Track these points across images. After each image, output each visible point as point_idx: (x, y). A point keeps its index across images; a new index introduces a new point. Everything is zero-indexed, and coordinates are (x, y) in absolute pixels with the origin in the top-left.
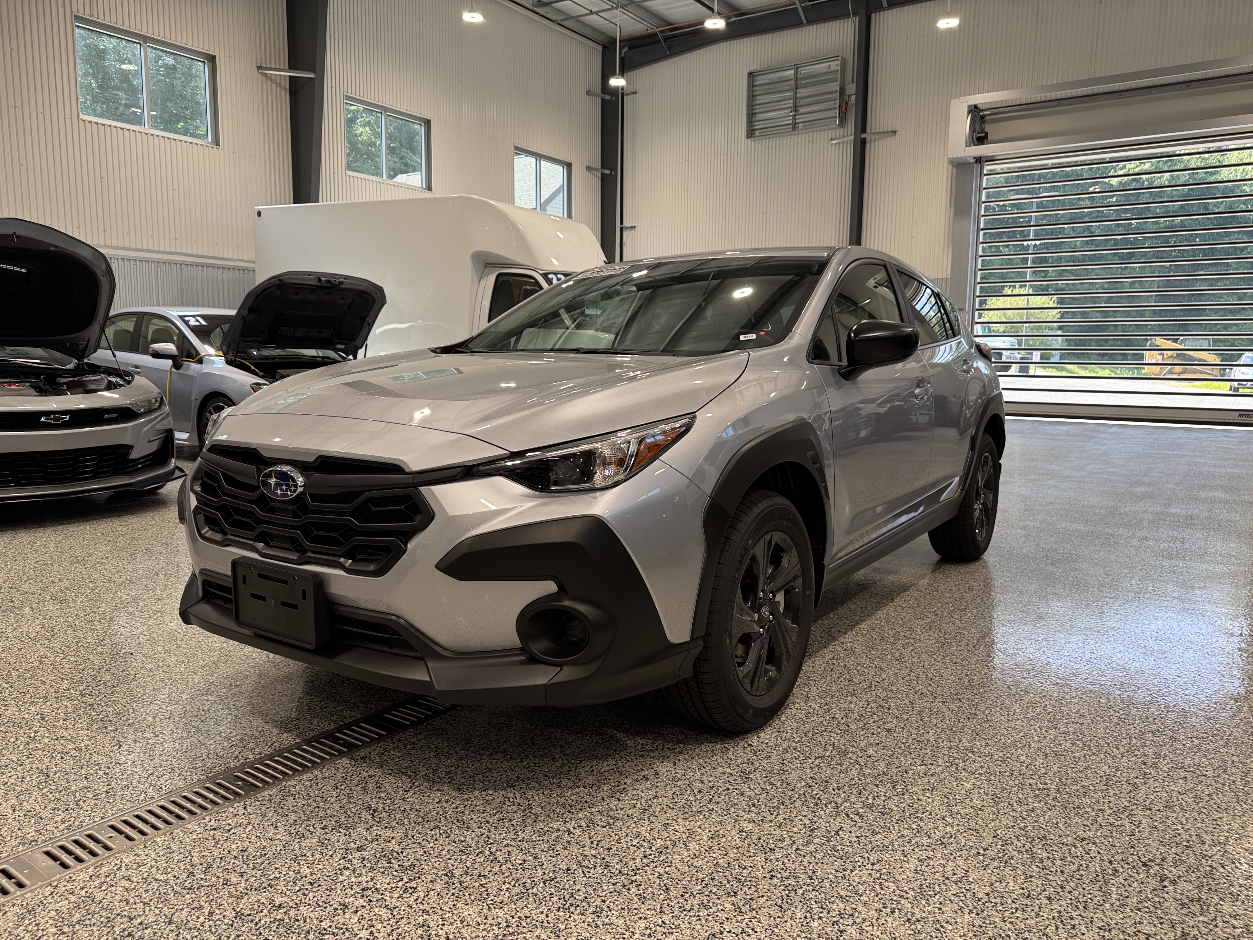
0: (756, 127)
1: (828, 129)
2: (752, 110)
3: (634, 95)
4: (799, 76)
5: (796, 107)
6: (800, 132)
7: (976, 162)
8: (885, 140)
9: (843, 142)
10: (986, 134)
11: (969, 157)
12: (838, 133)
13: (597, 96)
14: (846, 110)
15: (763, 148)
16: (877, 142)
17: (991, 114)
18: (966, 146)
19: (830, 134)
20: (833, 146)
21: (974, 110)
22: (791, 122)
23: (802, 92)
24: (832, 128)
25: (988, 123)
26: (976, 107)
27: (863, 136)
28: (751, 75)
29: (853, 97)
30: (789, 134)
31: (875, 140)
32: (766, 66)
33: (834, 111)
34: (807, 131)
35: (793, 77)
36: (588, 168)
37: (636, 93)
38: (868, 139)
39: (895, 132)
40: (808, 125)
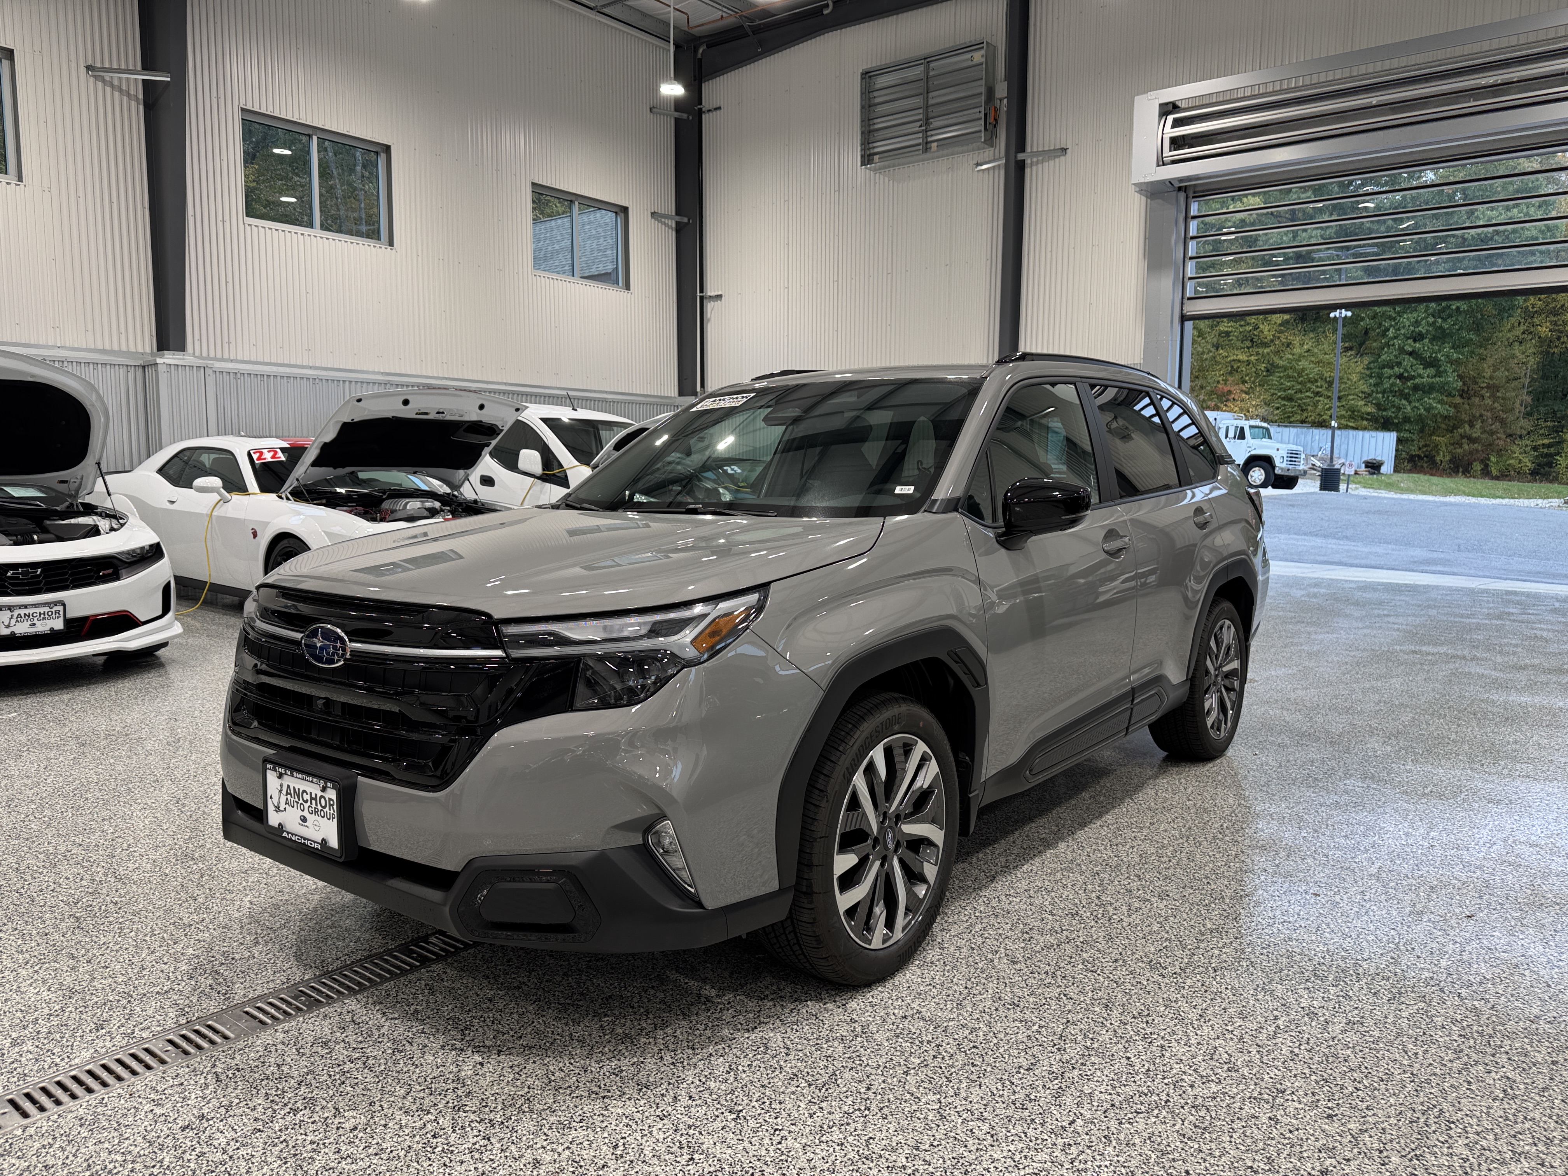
0: (876, 150)
1: (972, 150)
2: (869, 125)
3: (718, 112)
4: (931, 73)
5: (927, 119)
6: (937, 155)
7: (1178, 191)
11: (1165, 181)
12: (986, 154)
13: (668, 116)
14: (994, 120)
18: (1158, 165)
19: (976, 156)
22: (920, 141)
23: (936, 97)
24: (979, 149)
26: (1173, 105)
27: (1021, 156)
28: (867, 76)
29: (1005, 101)
30: (921, 158)
31: (1037, 163)
32: (884, 63)
33: (978, 123)
34: (945, 152)
35: (922, 75)
36: (653, 214)
37: (720, 108)
38: (1028, 161)
39: (1064, 150)
40: (944, 144)
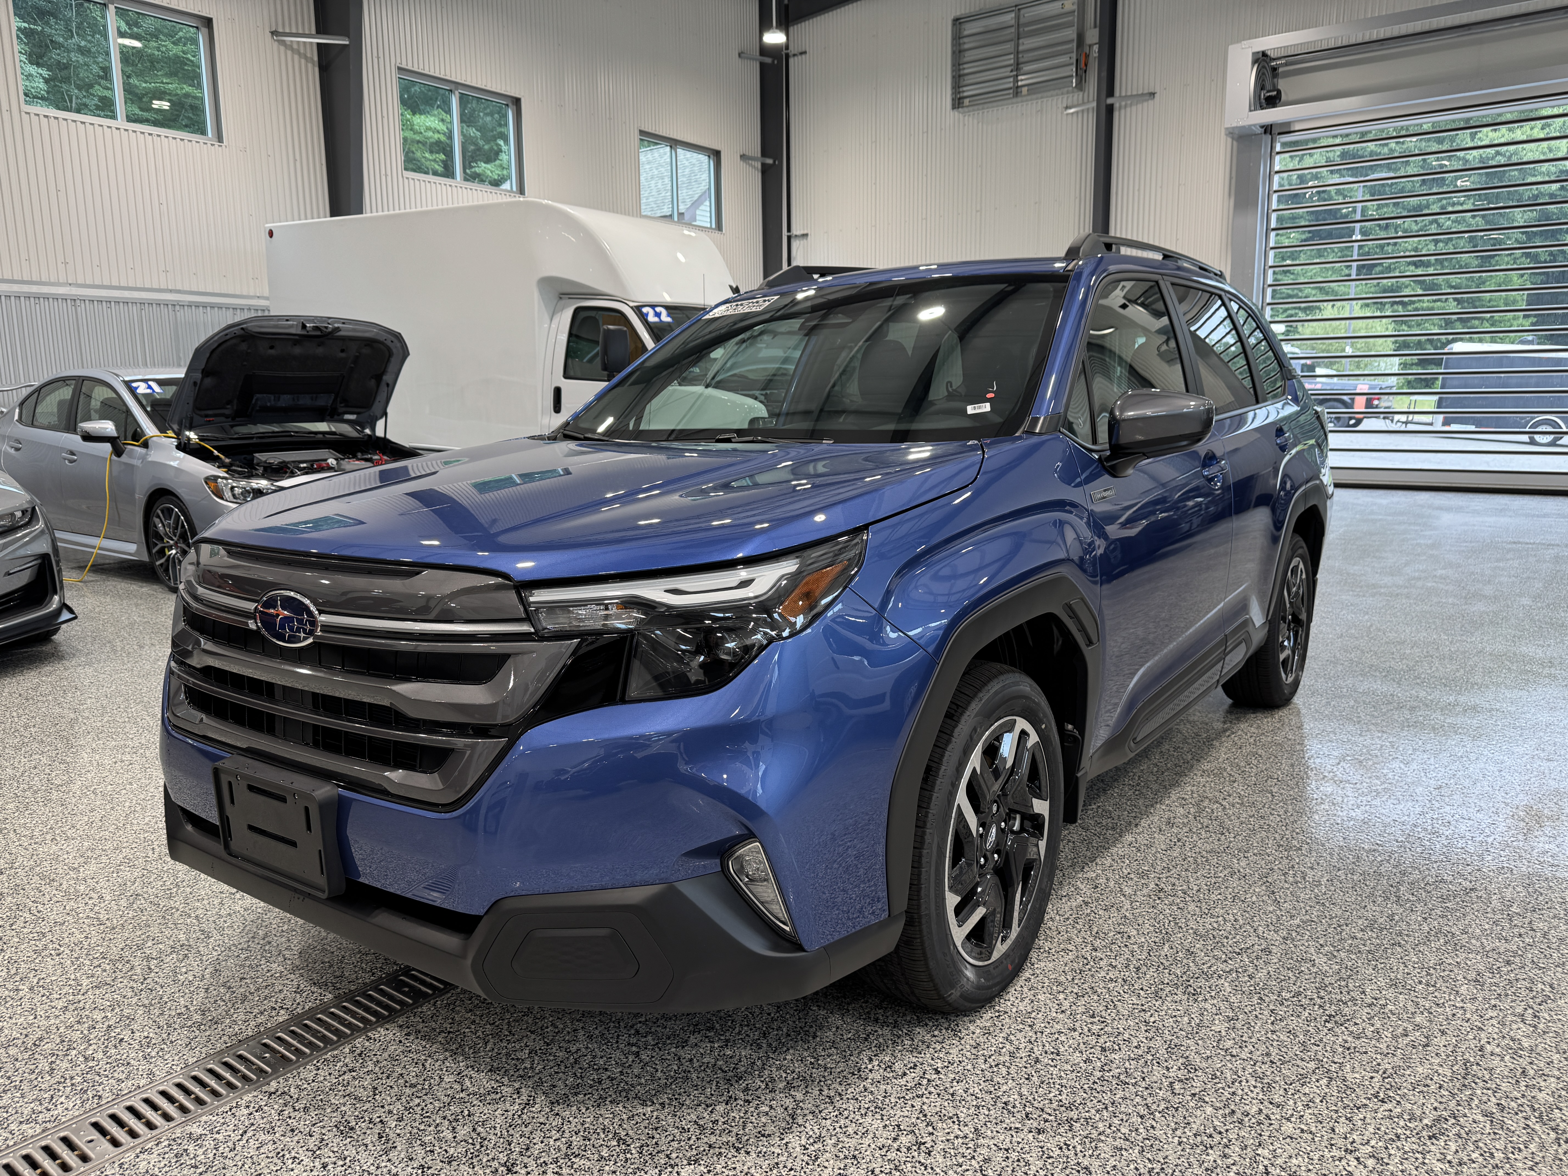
0: (966, 94)
1: (1062, 94)
2: (960, 70)
3: (804, 56)
4: (1022, 21)
5: (1018, 64)
6: (1025, 99)
7: (1265, 132)
8: (1140, 106)
9: (1083, 111)
10: (1279, 92)
11: (1255, 125)
12: (1075, 97)
13: (753, 59)
14: (1086, 65)
15: (975, 121)
16: (1128, 109)
17: (1286, 64)
18: (1250, 111)
19: (1065, 99)
20: (1070, 117)
21: (1262, 59)
22: (1011, 85)
23: (1027, 43)
24: (1068, 92)
25: (1282, 78)
26: (1264, 54)
27: (1110, 101)
28: (957, 22)
29: (1096, 48)
30: (1010, 101)
31: (1126, 106)
32: (977, 9)
33: (1069, 68)
34: (1034, 96)
35: (1013, 22)
36: (743, 157)
37: (805, 53)
38: (1117, 106)
39: (1152, 95)
40: (1035, 89)
